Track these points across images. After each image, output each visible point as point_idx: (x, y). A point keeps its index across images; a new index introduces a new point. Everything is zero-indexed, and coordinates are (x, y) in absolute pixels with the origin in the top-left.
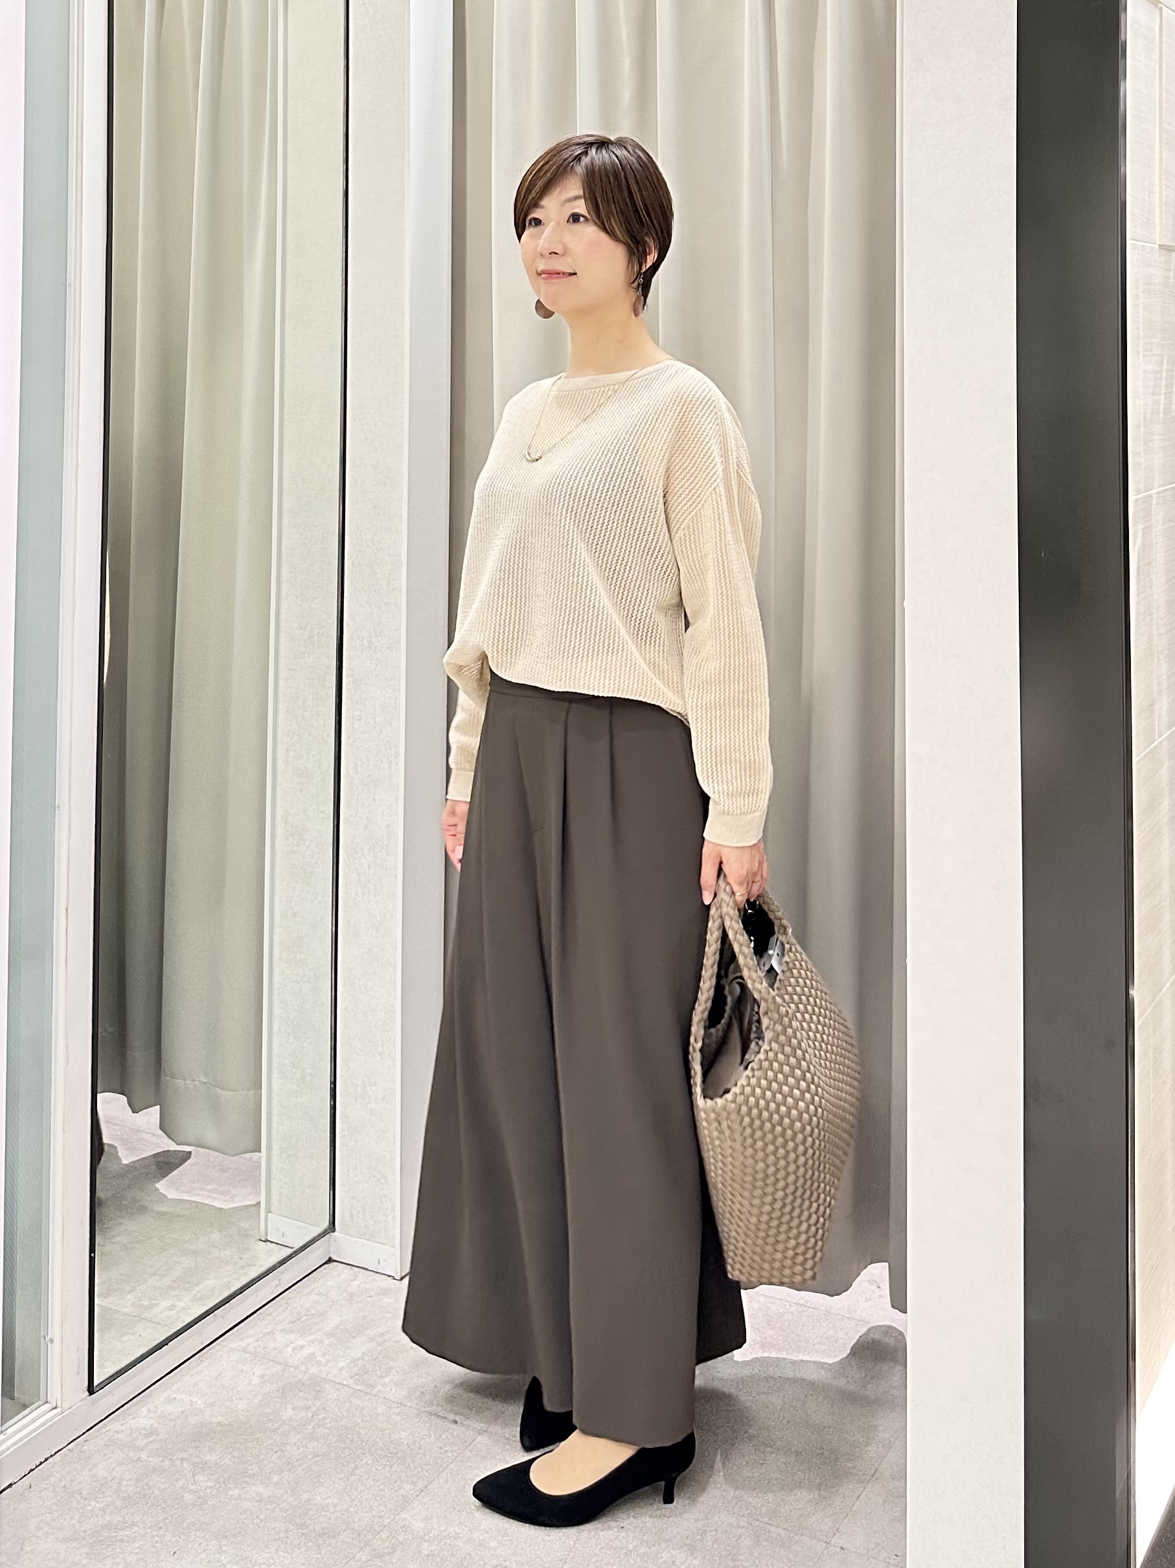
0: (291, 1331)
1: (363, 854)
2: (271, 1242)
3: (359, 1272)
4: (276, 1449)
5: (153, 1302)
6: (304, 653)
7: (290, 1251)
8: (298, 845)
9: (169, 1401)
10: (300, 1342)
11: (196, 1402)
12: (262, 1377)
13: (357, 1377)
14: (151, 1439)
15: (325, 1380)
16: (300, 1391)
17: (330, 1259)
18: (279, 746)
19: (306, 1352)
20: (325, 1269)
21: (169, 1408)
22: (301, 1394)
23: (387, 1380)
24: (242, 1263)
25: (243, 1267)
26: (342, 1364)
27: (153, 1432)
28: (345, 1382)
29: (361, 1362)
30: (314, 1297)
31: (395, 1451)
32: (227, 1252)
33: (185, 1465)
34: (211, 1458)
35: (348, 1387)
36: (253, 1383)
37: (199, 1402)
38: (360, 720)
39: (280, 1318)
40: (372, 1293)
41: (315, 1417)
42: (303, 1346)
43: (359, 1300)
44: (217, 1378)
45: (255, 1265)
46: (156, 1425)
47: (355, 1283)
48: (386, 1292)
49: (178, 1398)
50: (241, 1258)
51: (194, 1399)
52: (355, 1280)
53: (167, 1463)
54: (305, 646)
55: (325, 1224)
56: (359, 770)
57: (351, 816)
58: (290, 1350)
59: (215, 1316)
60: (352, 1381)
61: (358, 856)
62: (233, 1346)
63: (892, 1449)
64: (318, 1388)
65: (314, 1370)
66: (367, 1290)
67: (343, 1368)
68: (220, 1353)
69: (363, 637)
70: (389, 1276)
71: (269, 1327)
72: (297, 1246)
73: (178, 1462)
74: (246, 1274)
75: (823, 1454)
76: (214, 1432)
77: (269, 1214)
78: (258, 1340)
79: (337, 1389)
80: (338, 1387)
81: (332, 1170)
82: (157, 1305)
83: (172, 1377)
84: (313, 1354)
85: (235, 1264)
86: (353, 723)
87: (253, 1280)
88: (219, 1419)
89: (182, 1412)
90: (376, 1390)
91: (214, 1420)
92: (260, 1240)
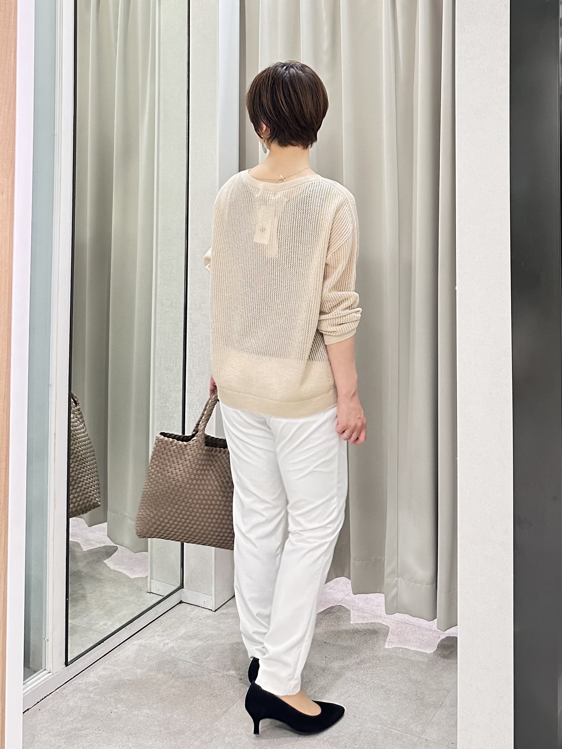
0: (163, 636)
1: (197, 407)
2: (153, 593)
3: (195, 608)
4: (155, 692)
5: (97, 622)
6: (168, 311)
7: (162, 598)
8: (166, 403)
9: (104, 669)
10: (167, 641)
11: (117, 670)
12: (148, 658)
13: (194, 658)
14: (95, 687)
15: (179, 659)
16: (167, 664)
17: (181, 601)
18: (157, 356)
19: (170, 645)
20: (179, 606)
21: (104, 673)
22: (167, 666)
23: (208, 659)
24: (139, 603)
25: (139, 605)
26: (186, 652)
27: (97, 684)
28: (188, 660)
29: (196, 651)
30: (174, 620)
31: (212, 693)
32: (132, 598)
33: (112, 700)
34: (123, 696)
35: (190, 662)
36: (144, 660)
37: (119, 670)
38: (195, 343)
39: (158, 629)
40: (201, 618)
41: (174, 677)
42: (168, 643)
43: (195, 621)
44: (127, 658)
45: (144, 604)
46: (98, 681)
47: (193, 613)
48: (208, 617)
49: (108, 667)
50: (138, 601)
51: (116, 668)
52: (193, 611)
53: (103, 698)
54: (169, 308)
55: (179, 585)
56: (195, 367)
57: (191, 389)
58: (162, 644)
59: (126, 628)
60: (191, 659)
61: (194, 408)
62: (135, 642)
63: (450, 692)
64: (175, 663)
65: (173, 655)
66: (199, 616)
67: (186, 654)
68: (129, 646)
69: (197, 304)
70: (209, 609)
71: (152, 634)
72: (165, 595)
73: (108, 698)
74: (140, 609)
75: (417, 695)
76: (126, 684)
77: (152, 580)
78: (147, 640)
79: (184, 664)
80: (185, 662)
81: (182, 558)
82: (98, 623)
83: (106, 658)
84: (173, 647)
85: (136, 604)
86: (192, 345)
87: (144, 611)
88: (128, 678)
89: (110, 674)
90: (203, 664)
91: (126, 678)
92: (148, 592)
